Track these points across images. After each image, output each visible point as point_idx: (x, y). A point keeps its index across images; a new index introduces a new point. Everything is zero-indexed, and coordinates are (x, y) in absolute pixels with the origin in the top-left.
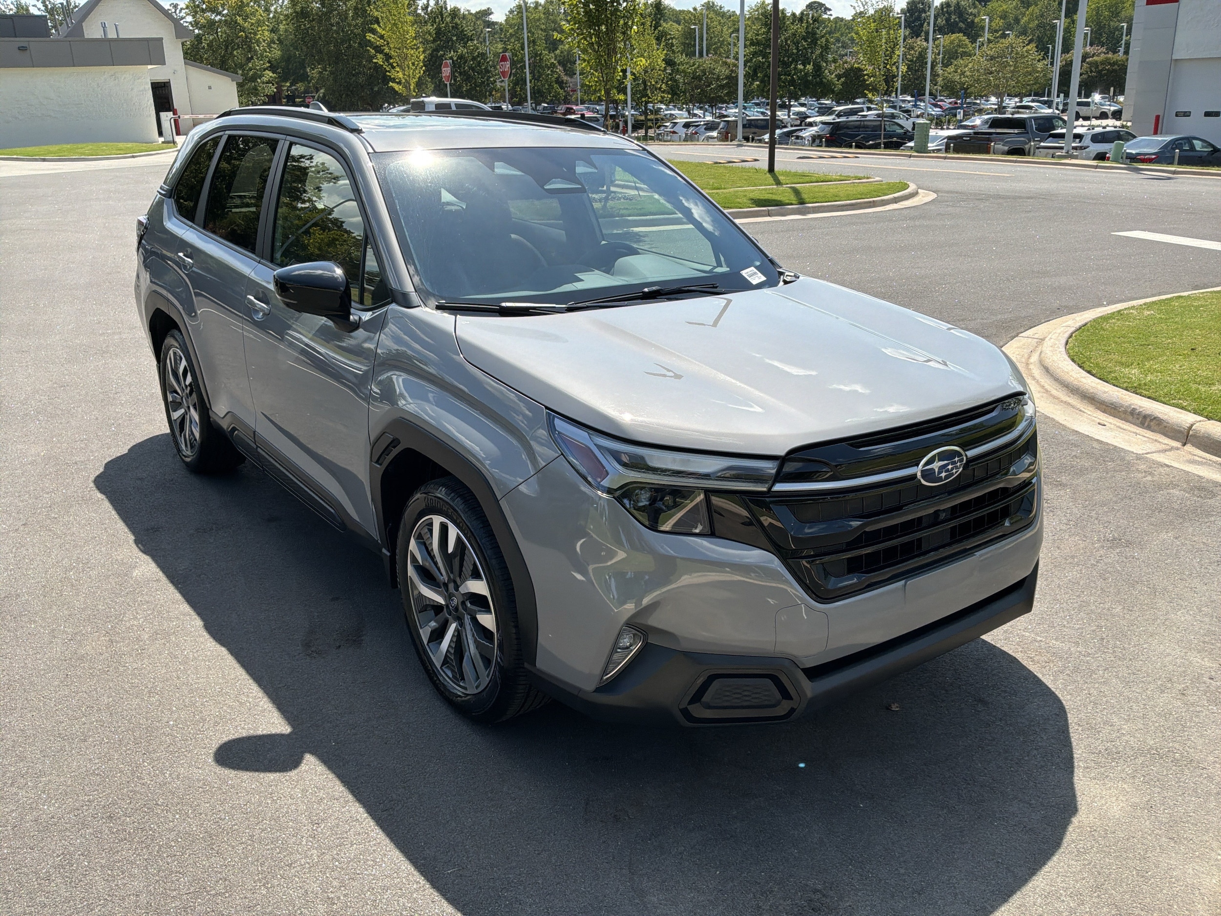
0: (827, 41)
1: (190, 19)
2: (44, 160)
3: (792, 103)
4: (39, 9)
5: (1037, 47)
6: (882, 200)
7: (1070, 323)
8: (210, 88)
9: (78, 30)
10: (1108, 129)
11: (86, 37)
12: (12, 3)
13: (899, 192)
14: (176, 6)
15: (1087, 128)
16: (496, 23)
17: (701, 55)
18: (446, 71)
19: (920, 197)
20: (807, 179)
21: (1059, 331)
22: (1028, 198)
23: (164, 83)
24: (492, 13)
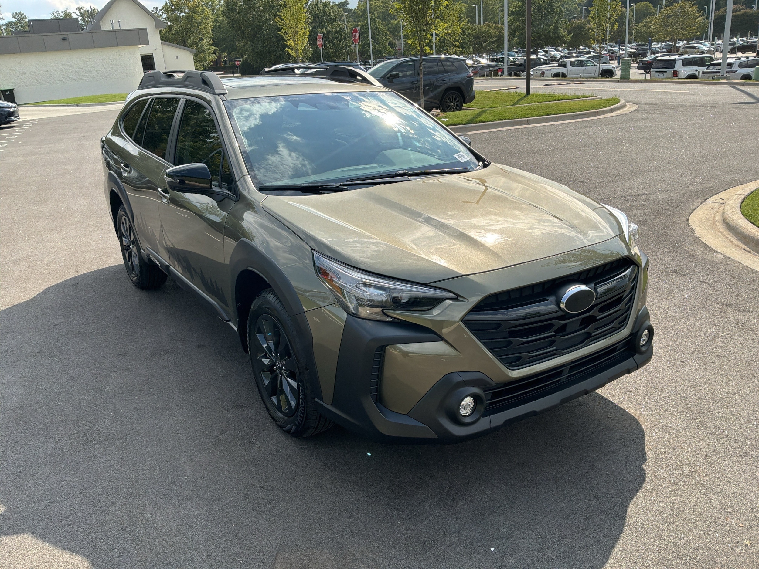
0: (560, 10)
1: (165, 16)
2: (78, 106)
3: (539, 51)
4: (77, 15)
5: (698, 8)
6: (603, 111)
7: (742, 192)
8: (177, 58)
9: (97, 27)
10: (750, 58)
11: (102, 30)
12: (62, 12)
13: (614, 105)
14: (156, 9)
15: (735, 59)
16: (351, 10)
17: (480, 23)
18: (320, 41)
19: (628, 108)
20: (551, 98)
21: (734, 198)
22: (700, 106)
23: (150, 56)
24: (349, 4)
